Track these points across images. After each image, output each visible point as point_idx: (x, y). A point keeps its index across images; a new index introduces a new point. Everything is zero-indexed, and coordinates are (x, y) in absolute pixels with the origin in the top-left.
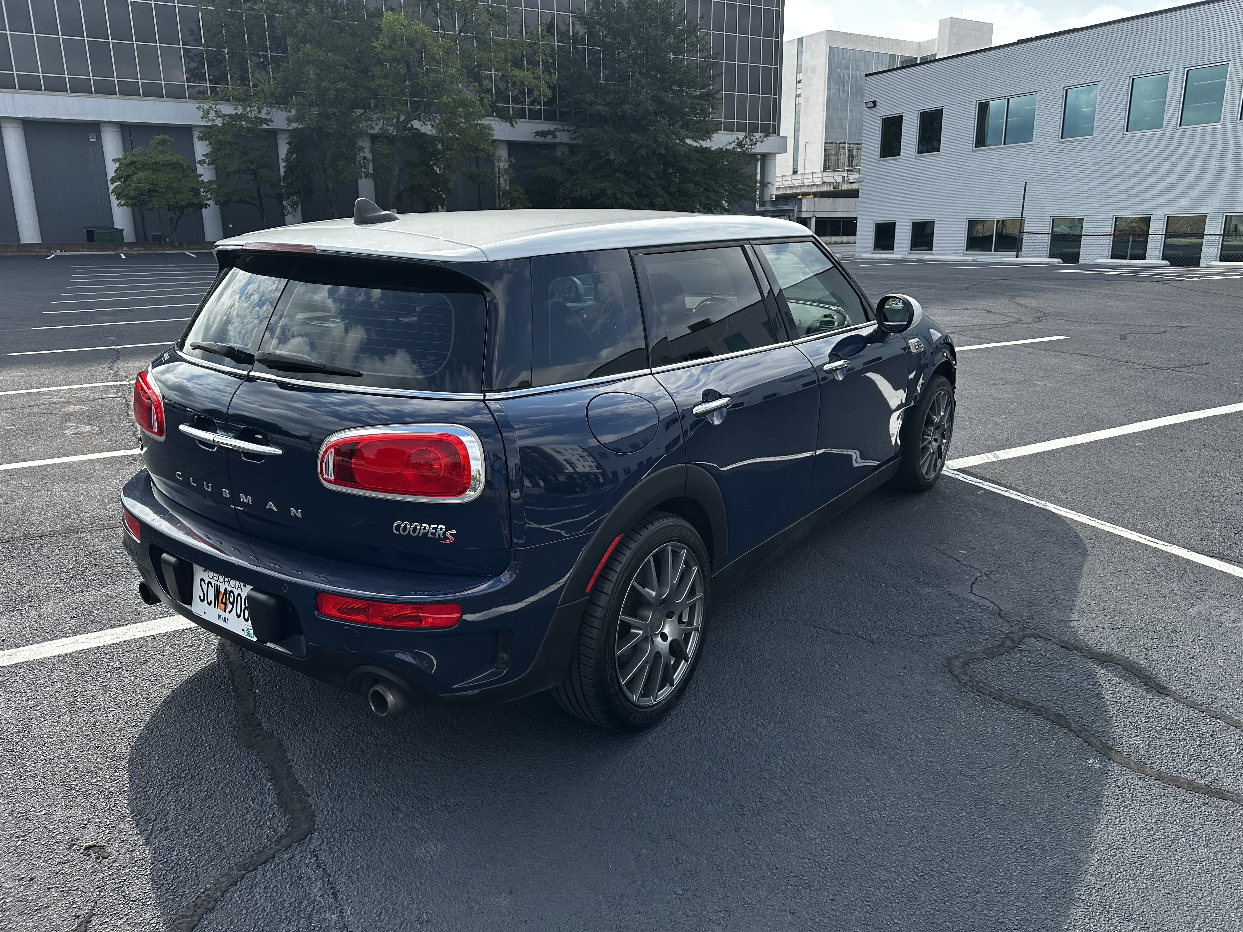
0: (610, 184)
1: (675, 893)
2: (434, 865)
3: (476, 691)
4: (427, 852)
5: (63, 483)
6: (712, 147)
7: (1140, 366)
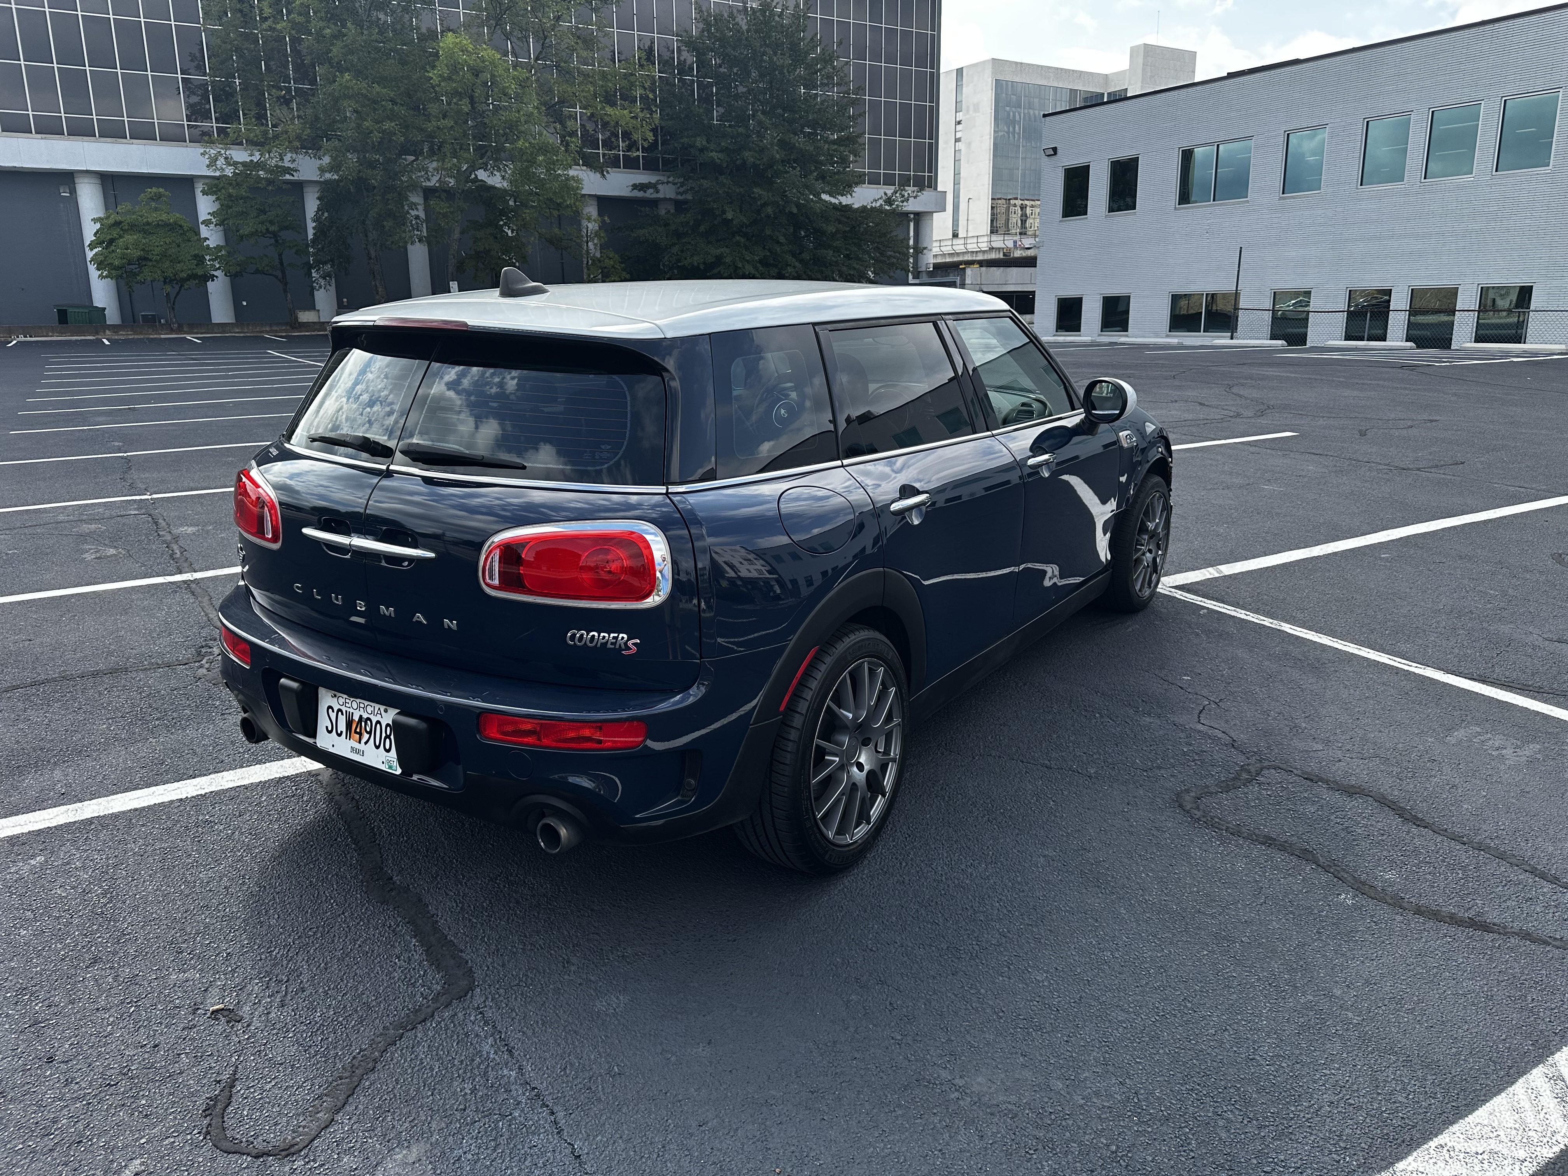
0: (728, 251)
1: (893, 1038)
2: (619, 1018)
3: (662, 822)
4: (608, 1004)
5: (95, 615)
6: (853, 204)
7: (1384, 467)
